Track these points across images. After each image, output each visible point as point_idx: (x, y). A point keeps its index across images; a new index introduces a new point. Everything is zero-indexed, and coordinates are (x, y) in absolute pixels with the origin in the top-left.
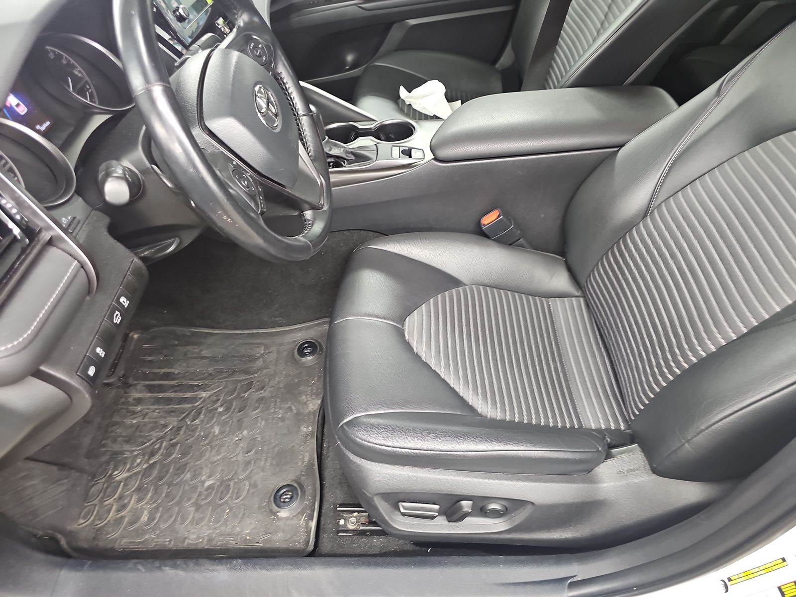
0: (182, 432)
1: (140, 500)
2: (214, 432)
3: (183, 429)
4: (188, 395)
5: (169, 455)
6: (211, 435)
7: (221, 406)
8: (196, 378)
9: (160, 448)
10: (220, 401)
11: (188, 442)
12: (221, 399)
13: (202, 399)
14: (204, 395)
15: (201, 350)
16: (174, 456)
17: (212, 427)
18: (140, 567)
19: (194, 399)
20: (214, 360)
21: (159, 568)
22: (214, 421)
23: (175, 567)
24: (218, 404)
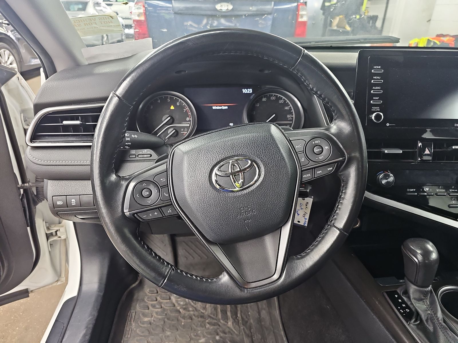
0: (200, 319)
1: (157, 313)
2: (200, 339)
3: (202, 320)
4: (229, 314)
5: (184, 318)
6: (198, 338)
7: (221, 337)
8: (242, 314)
9: (189, 311)
10: (224, 335)
11: (193, 325)
12: (227, 335)
13: (226, 323)
14: (230, 324)
15: (265, 309)
16: (183, 320)
17: (204, 337)
18: (90, 318)
19: (226, 318)
20: (260, 320)
21: (87, 327)
22: (208, 336)
23: (85, 335)
24: (222, 335)
